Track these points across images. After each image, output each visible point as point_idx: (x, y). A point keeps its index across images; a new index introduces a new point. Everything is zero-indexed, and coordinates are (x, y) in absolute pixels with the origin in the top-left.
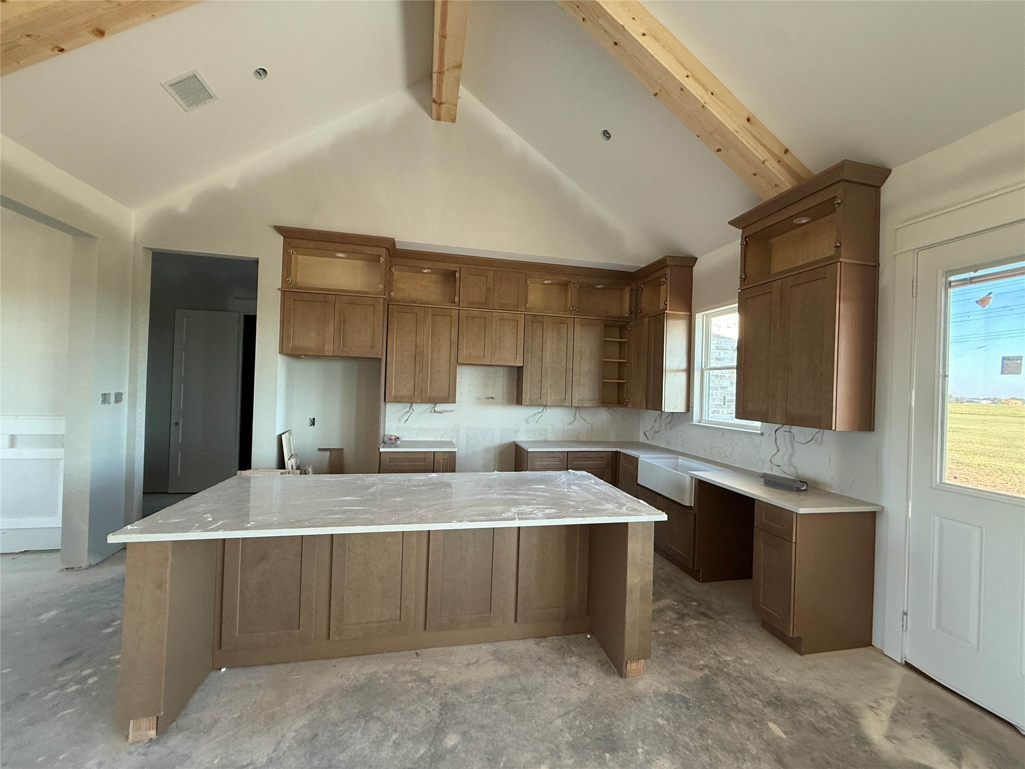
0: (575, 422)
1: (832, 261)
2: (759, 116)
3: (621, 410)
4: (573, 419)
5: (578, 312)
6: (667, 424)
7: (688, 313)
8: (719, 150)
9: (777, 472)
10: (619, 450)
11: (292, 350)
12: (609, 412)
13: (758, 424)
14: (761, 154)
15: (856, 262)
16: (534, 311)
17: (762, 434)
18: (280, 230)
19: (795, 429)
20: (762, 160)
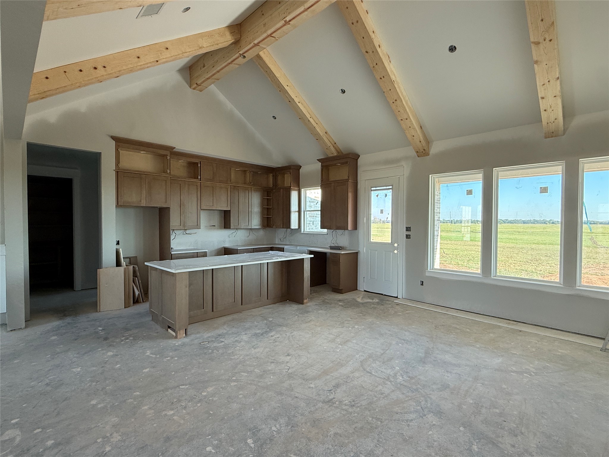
0: (250, 236)
1: (347, 180)
2: (329, 132)
3: (268, 229)
4: (249, 234)
5: (253, 185)
6: (290, 234)
7: (298, 188)
8: (317, 139)
9: (333, 245)
10: (273, 246)
11: (123, 203)
12: (263, 231)
13: (326, 230)
14: (329, 144)
15: (352, 181)
16: (234, 184)
17: (327, 234)
18: (113, 138)
19: (337, 231)
20: (329, 146)
